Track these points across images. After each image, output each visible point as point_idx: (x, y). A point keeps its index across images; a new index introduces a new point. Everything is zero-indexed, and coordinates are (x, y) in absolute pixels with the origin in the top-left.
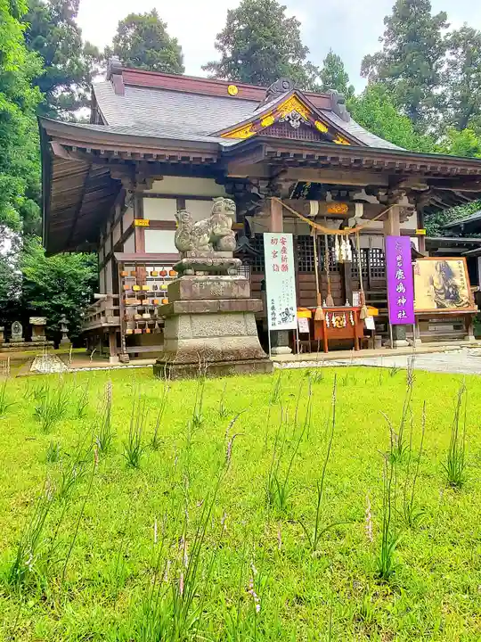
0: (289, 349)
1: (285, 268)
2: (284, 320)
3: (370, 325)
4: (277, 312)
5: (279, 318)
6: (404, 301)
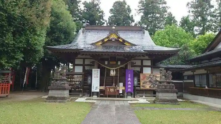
0: (96, 96)
1: (97, 77)
2: (96, 89)
3: (121, 92)
4: (94, 87)
5: (94, 89)
6: (130, 86)
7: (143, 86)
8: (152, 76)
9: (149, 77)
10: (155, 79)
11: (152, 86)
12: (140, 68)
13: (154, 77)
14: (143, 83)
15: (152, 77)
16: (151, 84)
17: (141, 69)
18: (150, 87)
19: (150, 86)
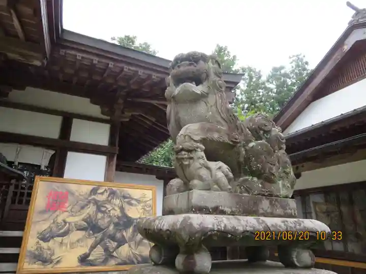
7: (40, 258)
8: (106, 195)
9: (89, 202)
10: (118, 212)
11: (99, 252)
12: (53, 152)
13: (117, 202)
14: (44, 238)
15: (101, 198)
16: (91, 242)
17: (53, 159)
18: (84, 260)
19: (85, 250)
